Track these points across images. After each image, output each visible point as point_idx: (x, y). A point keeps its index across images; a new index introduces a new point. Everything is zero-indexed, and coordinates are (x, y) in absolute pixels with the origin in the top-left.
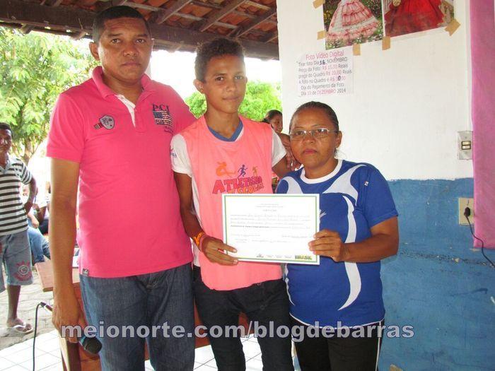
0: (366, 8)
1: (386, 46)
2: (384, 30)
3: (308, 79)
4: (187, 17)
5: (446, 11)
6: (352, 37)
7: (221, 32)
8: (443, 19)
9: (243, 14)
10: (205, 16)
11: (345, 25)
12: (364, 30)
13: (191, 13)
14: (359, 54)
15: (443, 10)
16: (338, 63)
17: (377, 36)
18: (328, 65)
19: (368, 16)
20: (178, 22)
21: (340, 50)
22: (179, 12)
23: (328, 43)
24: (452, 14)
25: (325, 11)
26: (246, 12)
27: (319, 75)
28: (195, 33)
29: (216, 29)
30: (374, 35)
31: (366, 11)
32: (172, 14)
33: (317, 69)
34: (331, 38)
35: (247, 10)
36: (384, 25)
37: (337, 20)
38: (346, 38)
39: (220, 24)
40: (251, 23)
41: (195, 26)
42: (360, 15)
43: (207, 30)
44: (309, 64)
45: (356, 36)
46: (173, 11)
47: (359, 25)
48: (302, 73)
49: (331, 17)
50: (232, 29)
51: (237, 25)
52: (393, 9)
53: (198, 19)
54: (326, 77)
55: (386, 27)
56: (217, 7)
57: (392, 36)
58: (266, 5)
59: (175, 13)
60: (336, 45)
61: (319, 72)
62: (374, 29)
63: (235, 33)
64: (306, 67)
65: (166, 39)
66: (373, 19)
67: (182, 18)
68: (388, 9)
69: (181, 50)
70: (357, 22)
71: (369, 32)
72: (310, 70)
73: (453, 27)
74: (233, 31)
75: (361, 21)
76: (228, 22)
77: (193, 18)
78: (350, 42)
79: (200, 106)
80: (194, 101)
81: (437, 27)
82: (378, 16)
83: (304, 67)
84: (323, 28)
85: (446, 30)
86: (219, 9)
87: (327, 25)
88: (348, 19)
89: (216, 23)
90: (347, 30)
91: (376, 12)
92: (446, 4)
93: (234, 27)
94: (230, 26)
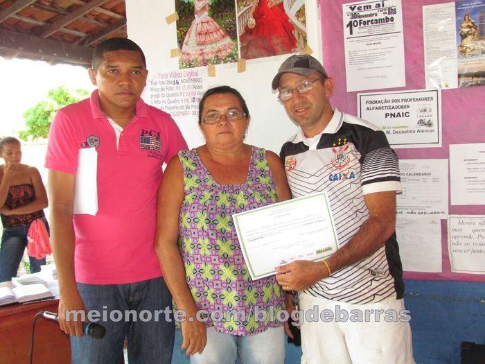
0: (221, 28)
1: (242, 69)
2: (239, 52)
3: (161, 99)
4: (26, 20)
5: (299, 37)
6: (207, 57)
8: (297, 44)
9: (92, 21)
10: (49, 21)
11: (201, 44)
12: (219, 51)
13: (32, 17)
14: (214, 75)
15: (296, 36)
16: (192, 84)
17: (232, 58)
18: (181, 85)
19: (223, 37)
20: (17, 26)
21: (194, 69)
22: (17, 14)
23: (182, 62)
24: (305, 41)
25: (178, 27)
26: (96, 19)
27: (172, 95)
28: (36, 39)
30: (229, 56)
31: (221, 31)
32: (9, 16)
33: (171, 89)
34: (185, 57)
35: (98, 18)
36: (239, 47)
37: (191, 38)
38: (200, 58)
39: (67, 31)
41: (36, 31)
42: (215, 34)
43: (50, 37)
44: (163, 83)
45: (211, 56)
46: (10, 13)
47: (214, 45)
48: (154, 93)
49: (185, 34)
50: (79, 37)
51: (86, 33)
52: (248, 31)
53: (41, 23)
54: (180, 98)
55: (241, 49)
56: (62, 12)
57: (247, 58)
58: (119, 13)
59: (13, 15)
60: (191, 65)
61: (171, 92)
62: (229, 51)
64: (159, 86)
66: (228, 40)
67: (20, 21)
68: (243, 31)
69: (21, 57)
70: (212, 42)
71: (224, 54)
72: (163, 89)
74: (82, 39)
75: (216, 41)
76: (76, 29)
77: (34, 22)
78: (205, 63)
79: (46, 118)
80: (38, 112)
82: (234, 37)
83: (157, 87)
84: (176, 45)
86: (65, 15)
88: (203, 38)
89: (62, 29)
90: (201, 50)
91: (231, 33)
92: (299, 30)
93: (83, 35)
94: (78, 33)
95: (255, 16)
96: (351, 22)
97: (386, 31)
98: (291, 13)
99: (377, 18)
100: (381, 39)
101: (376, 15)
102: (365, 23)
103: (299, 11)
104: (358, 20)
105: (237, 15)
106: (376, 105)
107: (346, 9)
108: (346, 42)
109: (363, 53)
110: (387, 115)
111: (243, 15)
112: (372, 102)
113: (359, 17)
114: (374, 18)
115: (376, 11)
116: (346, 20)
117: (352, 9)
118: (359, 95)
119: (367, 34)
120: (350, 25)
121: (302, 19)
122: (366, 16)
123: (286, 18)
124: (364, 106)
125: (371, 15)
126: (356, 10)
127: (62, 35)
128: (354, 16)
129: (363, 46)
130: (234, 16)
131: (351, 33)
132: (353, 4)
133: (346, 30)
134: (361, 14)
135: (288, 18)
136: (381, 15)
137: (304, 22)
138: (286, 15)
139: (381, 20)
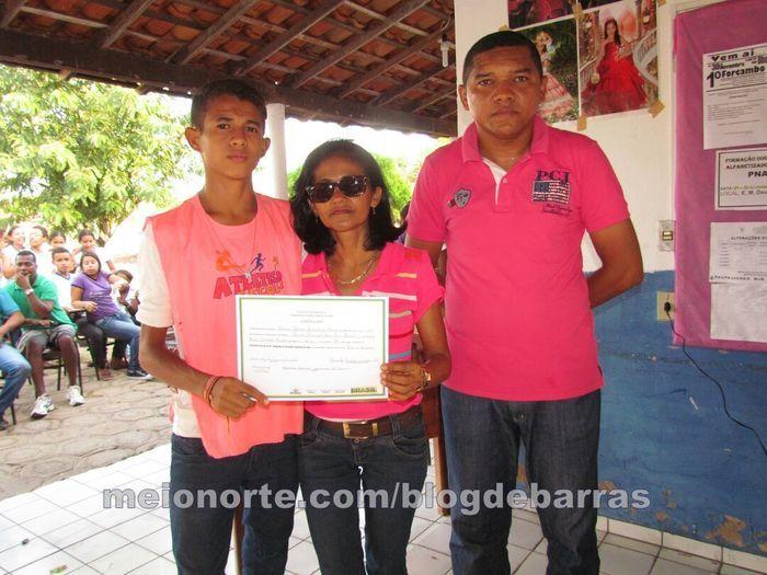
0: (561, 84)
1: (582, 127)
2: (580, 108)
4: (325, 81)
5: (649, 92)
6: (544, 116)
7: (361, 99)
8: (646, 100)
9: (390, 80)
10: (346, 81)
12: (558, 108)
13: (331, 77)
15: (646, 90)
19: (563, 94)
20: (315, 87)
22: (320, 75)
24: (656, 95)
26: (394, 77)
28: (334, 100)
29: (356, 96)
30: (569, 114)
31: (561, 87)
36: (580, 104)
39: (364, 90)
40: (398, 90)
41: (334, 92)
42: (553, 91)
45: (549, 115)
46: (313, 74)
47: (553, 103)
50: (373, 97)
51: (381, 92)
52: (591, 87)
53: (339, 84)
55: (583, 105)
56: (361, 70)
57: (589, 116)
62: (569, 108)
63: (377, 102)
65: (301, 106)
66: (568, 97)
67: (319, 81)
68: (585, 87)
70: (549, 100)
71: (563, 111)
73: (657, 108)
74: (376, 99)
75: (555, 99)
76: (372, 89)
77: (332, 82)
81: (639, 108)
82: (574, 93)
85: (649, 112)
86: (363, 74)
89: (359, 89)
91: (572, 89)
92: (650, 83)
93: (377, 94)
94: (373, 93)
95: (599, 72)
96: (712, 74)
97: (755, 82)
98: (641, 65)
99: (744, 68)
100: (747, 91)
101: (743, 64)
102: (729, 74)
103: (651, 64)
104: (721, 71)
105: (579, 70)
106: (737, 163)
107: (707, 59)
108: (705, 95)
109: (726, 107)
110: (750, 174)
111: (586, 70)
112: (733, 160)
113: (722, 67)
114: (740, 68)
115: (743, 61)
116: (707, 71)
117: (715, 59)
118: (718, 152)
119: (732, 86)
120: (711, 76)
121: (654, 72)
122: (731, 66)
123: (635, 72)
124: (724, 165)
125: (737, 65)
126: (719, 60)
128: (716, 66)
129: (725, 99)
130: (576, 71)
131: (712, 85)
132: (715, 54)
133: (706, 83)
134: (724, 64)
135: (638, 71)
136: (749, 65)
137: (656, 75)
138: (635, 68)
139: (749, 70)
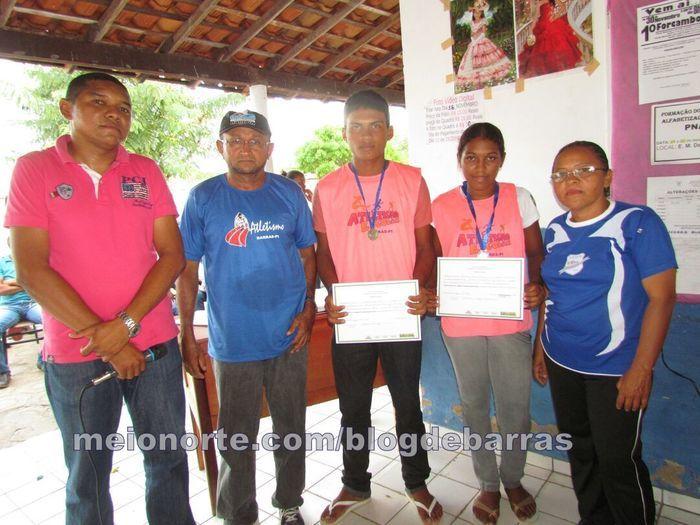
0: (499, 48)
1: (520, 89)
3: (435, 125)
4: (304, 62)
5: (584, 50)
6: (483, 80)
7: (337, 76)
8: (582, 58)
9: (361, 59)
10: (321, 62)
11: (475, 67)
12: (497, 72)
13: (308, 59)
14: (490, 98)
15: (581, 49)
16: (468, 107)
17: (509, 78)
18: (457, 110)
19: (501, 57)
20: (295, 68)
21: (470, 93)
22: (296, 57)
23: (457, 86)
24: (591, 53)
25: (454, 53)
26: (364, 56)
27: (448, 121)
28: (312, 79)
30: (506, 77)
31: (498, 51)
32: (288, 60)
33: (446, 115)
34: (460, 81)
35: (366, 55)
37: (467, 62)
38: (476, 81)
39: (338, 70)
40: (370, 68)
41: (312, 72)
42: (492, 56)
43: (323, 77)
44: (437, 109)
45: (488, 79)
46: (290, 56)
47: (491, 67)
48: (429, 120)
49: (461, 58)
50: (349, 75)
51: (355, 70)
52: (527, 49)
53: (316, 64)
54: (455, 123)
55: (520, 68)
56: (334, 52)
57: (526, 77)
58: (385, 48)
59: (292, 59)
60: (466, 89)
61: (447, 118)
62: (507, 71)
63: (351, 81)
64: (434, 112)
65: (280, 86)
66: (506, 60)
67: (298, 64)
68: (522, 49)
69: (299, 97)
70: (488, 64)
71: (501, 74)
72: (438, 115)
73: (592, 66)
74: (351, 77)
75: (493, 63)
76: (346, 68)
77: (310, 64)
78: (481, 86)
79: (314, 155)
80: (307, 150)
81: (574, 67)
83: (432, 113)
84: (451, 71)
85: (585, 70)
86: (337, 55)
87: (456, 68)
88: (479, 61)
89: (334, 69)
90: (478, 73)
91: (509, 52)
92: (585, 42)
93: (352, 72)
94: (347, 71)
95: (535, 33)
96: (647, 27)
97: (691, 33)
98: (575, 24)
99: (680, 19)
100: (684, 42)
101: (678, 15)
102: (664, 26)
103: (585, 22)
104: (656, 24)
105: (516, 34)
106: (673, 117)
107: (641, 13)
108: (641, 50)
109: (662, 60)
110: (687, 127)
111: (523, 33)
112: (669, 114)
113: (657, 20)
114: (676, 19)
115: (679, 12)
116: (641, 25)
117: (649, 12)
118: (653, 107)
119: (667, 38)
120: (646, 30)
121: (589, 30)
122: (666, 18)
123: (569, 30)
124: (659, 119)
125: (673, 17)
126: (654, 13)
127: (333, 74)
128: (651, 20)
129: (661, 52)
130: (513, 34)
131: (647, 39)
132: (650, 6)
133: (641, 37)
134: (660, 16)
135: (572, 30)
136: (685, 16)
137: (591, 33)
138: (570, 28)
139: (685, 21)
